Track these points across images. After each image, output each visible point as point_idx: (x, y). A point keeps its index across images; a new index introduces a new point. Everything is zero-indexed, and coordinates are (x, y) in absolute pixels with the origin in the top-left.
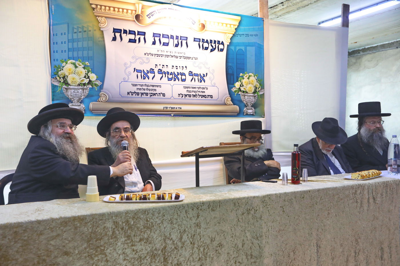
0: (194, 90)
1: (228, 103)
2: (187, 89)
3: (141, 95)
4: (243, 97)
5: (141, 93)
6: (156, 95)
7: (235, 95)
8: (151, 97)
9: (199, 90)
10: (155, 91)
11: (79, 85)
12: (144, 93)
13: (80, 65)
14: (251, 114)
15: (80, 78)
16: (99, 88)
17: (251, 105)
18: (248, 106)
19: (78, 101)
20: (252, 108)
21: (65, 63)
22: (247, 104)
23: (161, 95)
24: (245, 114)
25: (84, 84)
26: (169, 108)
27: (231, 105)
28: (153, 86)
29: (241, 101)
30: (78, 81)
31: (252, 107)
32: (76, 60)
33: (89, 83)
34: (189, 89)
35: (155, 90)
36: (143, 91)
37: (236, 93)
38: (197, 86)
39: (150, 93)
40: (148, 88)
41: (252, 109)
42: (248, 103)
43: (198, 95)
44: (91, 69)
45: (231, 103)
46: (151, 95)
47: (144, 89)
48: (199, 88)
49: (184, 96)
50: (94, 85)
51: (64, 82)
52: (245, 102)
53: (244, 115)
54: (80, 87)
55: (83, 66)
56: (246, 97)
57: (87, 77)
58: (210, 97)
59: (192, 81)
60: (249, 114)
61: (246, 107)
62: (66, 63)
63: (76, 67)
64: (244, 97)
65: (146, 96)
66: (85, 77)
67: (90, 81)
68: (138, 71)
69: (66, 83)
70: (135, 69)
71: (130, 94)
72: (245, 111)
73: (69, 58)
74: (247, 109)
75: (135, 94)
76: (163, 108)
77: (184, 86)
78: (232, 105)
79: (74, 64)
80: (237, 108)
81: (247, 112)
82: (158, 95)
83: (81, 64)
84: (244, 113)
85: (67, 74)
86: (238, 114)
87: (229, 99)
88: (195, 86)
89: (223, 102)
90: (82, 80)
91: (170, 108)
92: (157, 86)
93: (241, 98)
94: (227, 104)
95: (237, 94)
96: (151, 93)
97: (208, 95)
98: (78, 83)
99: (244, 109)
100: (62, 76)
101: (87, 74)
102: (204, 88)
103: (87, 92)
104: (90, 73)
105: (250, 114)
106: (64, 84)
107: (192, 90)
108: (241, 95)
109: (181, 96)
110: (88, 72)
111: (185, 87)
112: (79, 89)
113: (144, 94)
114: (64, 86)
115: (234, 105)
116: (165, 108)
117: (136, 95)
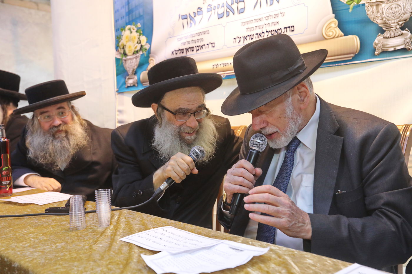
0: (260, 23)
1: (331, 34)
2: (247, 26)
3: (186, 52)
4: (375, 8)
5: (185, 49)
6: (204, 47)
7: (350, 10)
8: (198, 52)
9: (267, 22)
10: (202, 42)
11: (134, 54)
12: (190, 48)
13: (134, 29)
14: (398, 48)
15: (134, 45)
16: (147, 52)
17: (401, 23)
18: (389, 28)
19: (132, 73)
20: (404, 32)
21: (123, 31)
22: (385, 24)
23: (210, 45)
24: (376, 53)
25: (137, 52)
26: (220, 66)
27: (338, 37)
28: (199, 34)
29: (368, 21)
30: (133, 49)
31: (402, 28)
32: (131, 24)
33: (141, 49)
34: (250, 26)
35: (202, 40)
36: (187, 46)
37: (352, 5)
38: (263, 16)
39: (196, 47)
40: (194, 39)
41: (402, 34)
42: (390, 22)
43: (265, 32)
44: (142, 31)
45: (339, 32)
46: (197, 48)
47: (189, 42)
48: (267, 18)
49: (242, 39)
50: (144, 50)
51: (124, 53)
52: (379, 21)
53: (374, 56)
54: (135, 56)
55: (136, 29)
56: (384, 5)
57: (139, 42)
58: (288, 29)
59: (256, 8)
60: (392, 49)
61: (383, 32)
62: (125, 30)
63: (131, 32)
64: (377, 9)
65: (192, 53)
66: (138, 43)
67: (142, 46)
68: (183, 17)
69: (125, 54)
70: (179, 15)
71: (174, 53)
72: (376, 44)
73: (127, 24)
74: (384, 37)
75: (179, 51)
76: (212, 67)
77: (243, 21)
78: (341, 36)
79: (130, 29)
80: (354, 41)
81: (384, 46)
82: (206, 47)
83: (134, 27)
84: (375, 50)
85: (125, 43)
86: (356, 55)
87: (333, 25)
88: (260, 17)
89: (317, 34)
90: (136, 47)
91: (222, 65)
92: (204, 33)
93: (368, 13)
94: (328, 36)
95: (354, 7)
96: (198, 46)
97: (284, 28)
98: (133, 51)
99: (376, 41)
100: (122, 47)
101: (139, 38)
102: (276, 16)
103: (138, 60)
104: (141, 36)
105: (395, 51)
106: (124, 55)
107: (254, 24)
108: (367, 5)
109: (238, 40)
110: (140, 36)
111: (244, 24)
112: (133, 59)
113: (189, 50)
114: (124, 58)
115: (345, 35)
116: (215, 67)
117: (180, 53)
